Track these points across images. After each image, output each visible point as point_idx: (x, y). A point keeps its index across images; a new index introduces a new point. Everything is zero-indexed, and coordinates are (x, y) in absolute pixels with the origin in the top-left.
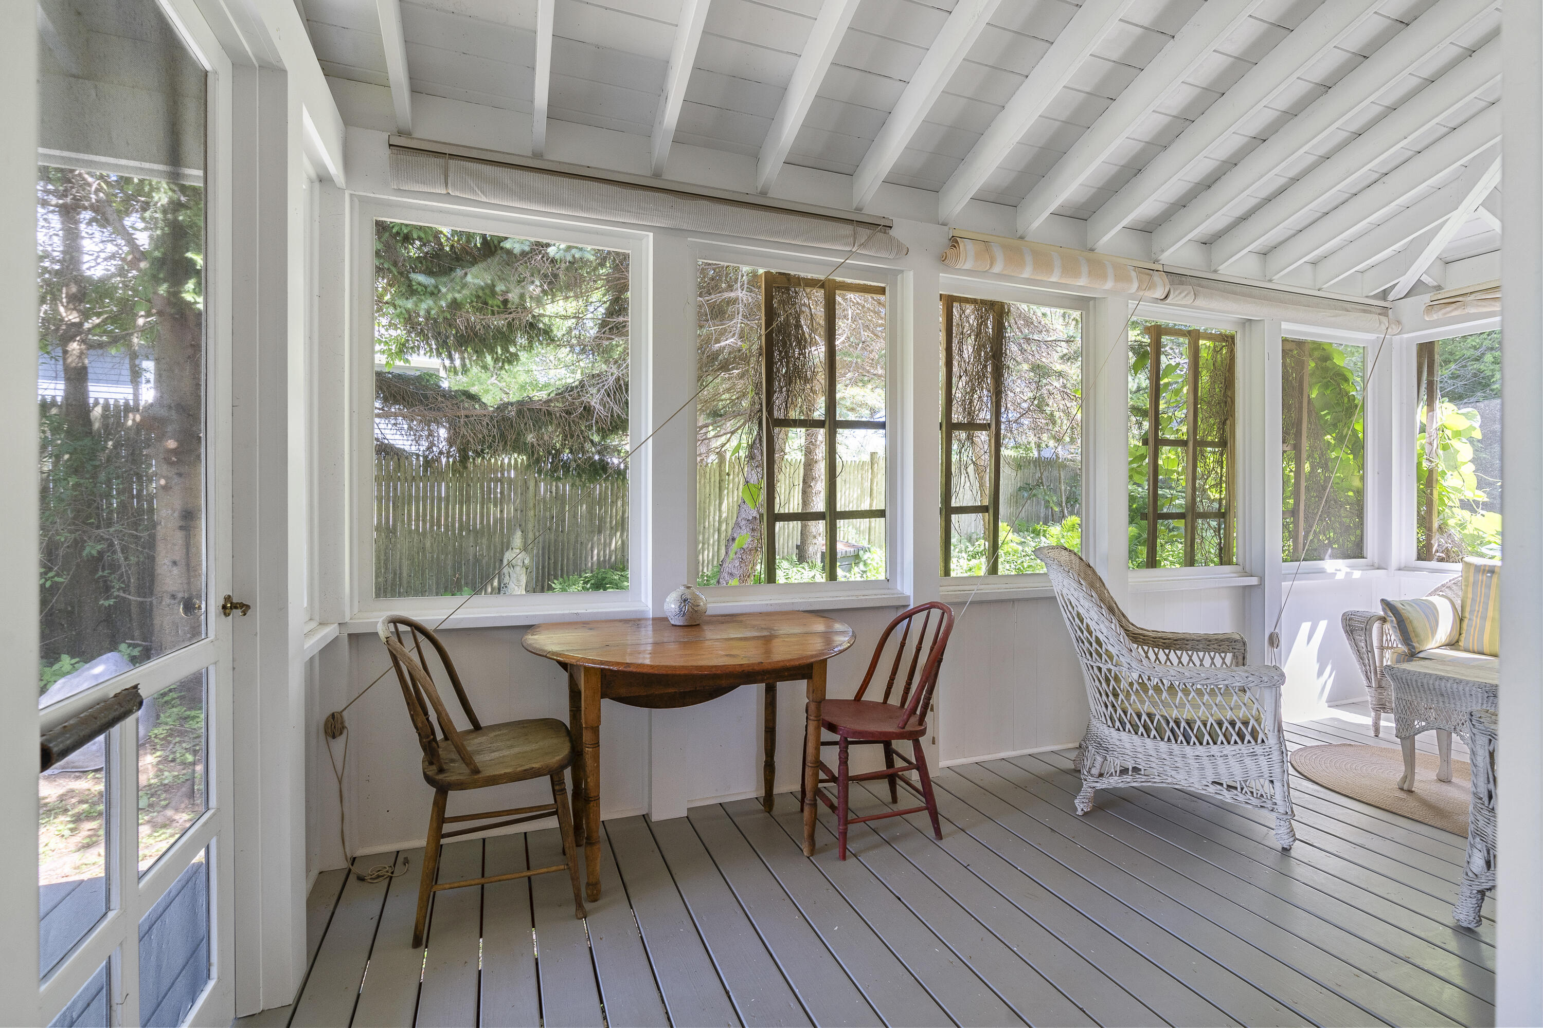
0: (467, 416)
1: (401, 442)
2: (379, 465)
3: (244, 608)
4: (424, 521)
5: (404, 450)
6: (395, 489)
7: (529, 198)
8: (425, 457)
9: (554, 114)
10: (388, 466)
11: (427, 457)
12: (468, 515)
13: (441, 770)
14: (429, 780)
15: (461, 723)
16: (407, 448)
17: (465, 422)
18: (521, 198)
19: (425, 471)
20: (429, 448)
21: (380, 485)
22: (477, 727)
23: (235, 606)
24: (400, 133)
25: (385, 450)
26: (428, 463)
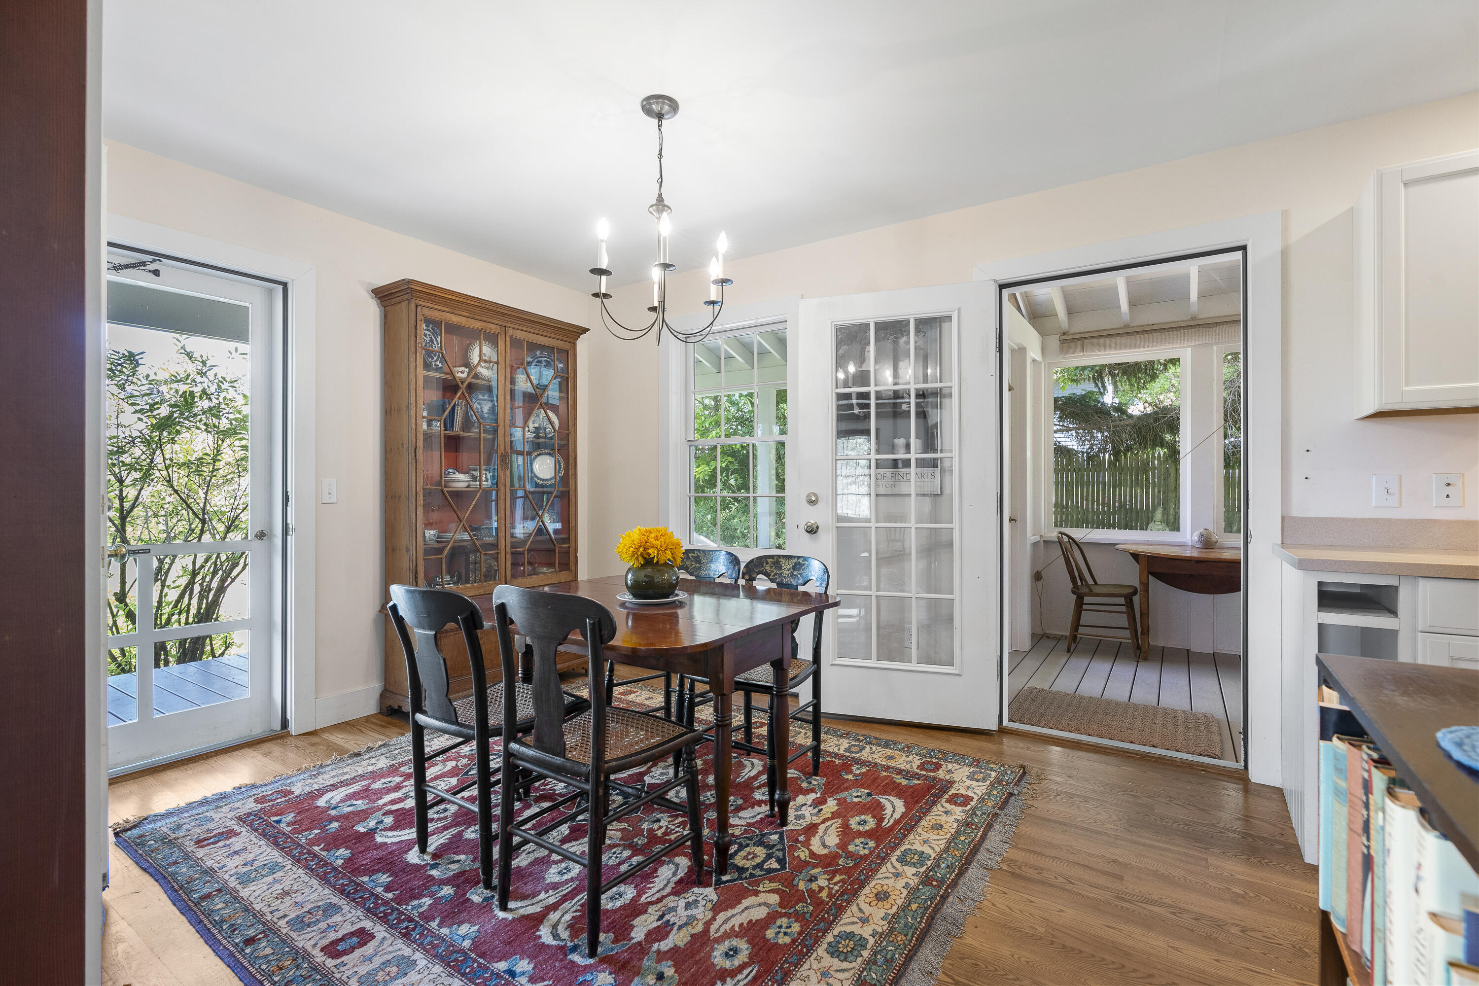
0: (1114, 427)
1: (1070, 443)
2: (1056, 462)
3: (1015, 520)
4: (1087, 500)
5: (1074, 450)
6: (1067, 477)
7: (1121, 349)
8: (1088, 454)
9: (1132, 304)
10: (1062, 461)
11: (1089, 453)
12: (1120, 495)
13: (1078, 589)
14: (1073, 592)
15: (1091, 582)
16: (1075, 447)
17: (1113, 431)
18: (1117, 349)
19: (1088, 464)
20: (1091, 447)
21: (1057, 475)
22: (1096, 583)
23: (1013, 520)
24: (1064, 334)
25: (1061, 451)
26: (1090, 458)
